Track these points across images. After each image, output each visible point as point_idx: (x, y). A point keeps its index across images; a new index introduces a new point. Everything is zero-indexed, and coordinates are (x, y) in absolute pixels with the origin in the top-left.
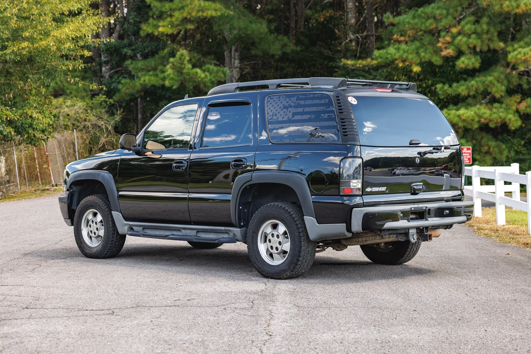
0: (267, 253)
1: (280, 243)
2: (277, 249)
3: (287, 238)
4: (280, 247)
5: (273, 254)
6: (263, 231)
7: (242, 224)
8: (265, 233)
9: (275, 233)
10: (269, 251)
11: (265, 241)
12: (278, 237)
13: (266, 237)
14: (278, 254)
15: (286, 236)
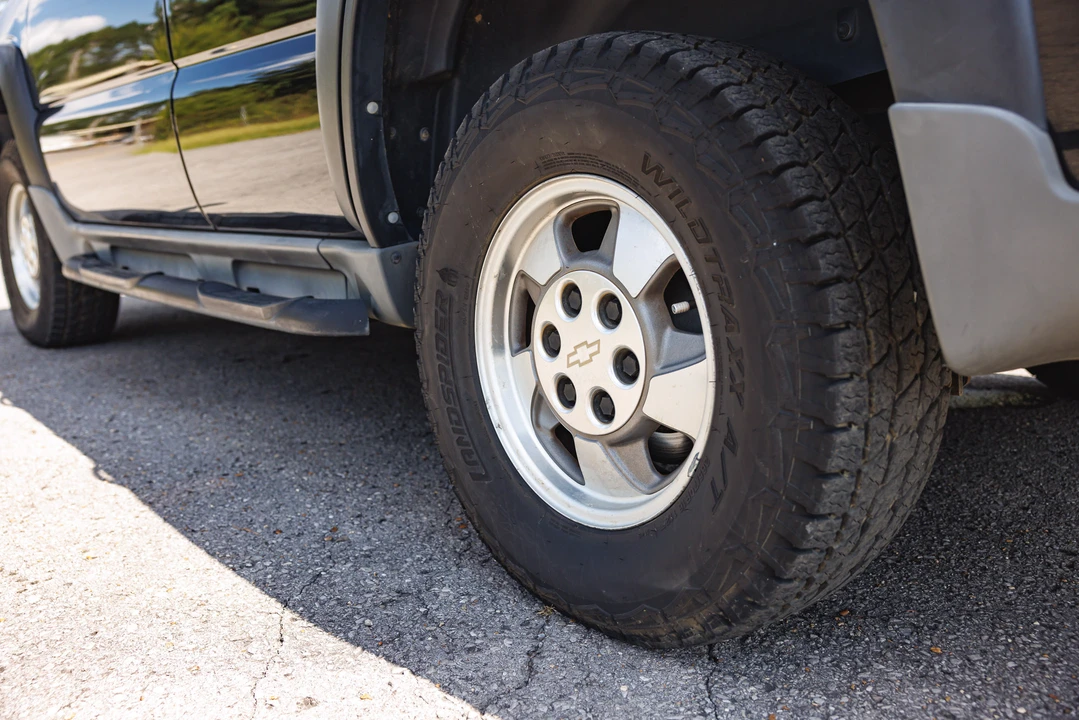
0: (536, 424)
1: (626, 365)
2: (603, 405)
3: (688, 324)
4: (625, 398)
5: (577, 440)
6: (507, 266)
7: (393, 218)
8: (522, 275)
9: (592, 286)
10: (551, 413)
11: (524, 340)
12: (610, 310)
13: (528, 307)
14: (616, 443)
15: (680, 307)
